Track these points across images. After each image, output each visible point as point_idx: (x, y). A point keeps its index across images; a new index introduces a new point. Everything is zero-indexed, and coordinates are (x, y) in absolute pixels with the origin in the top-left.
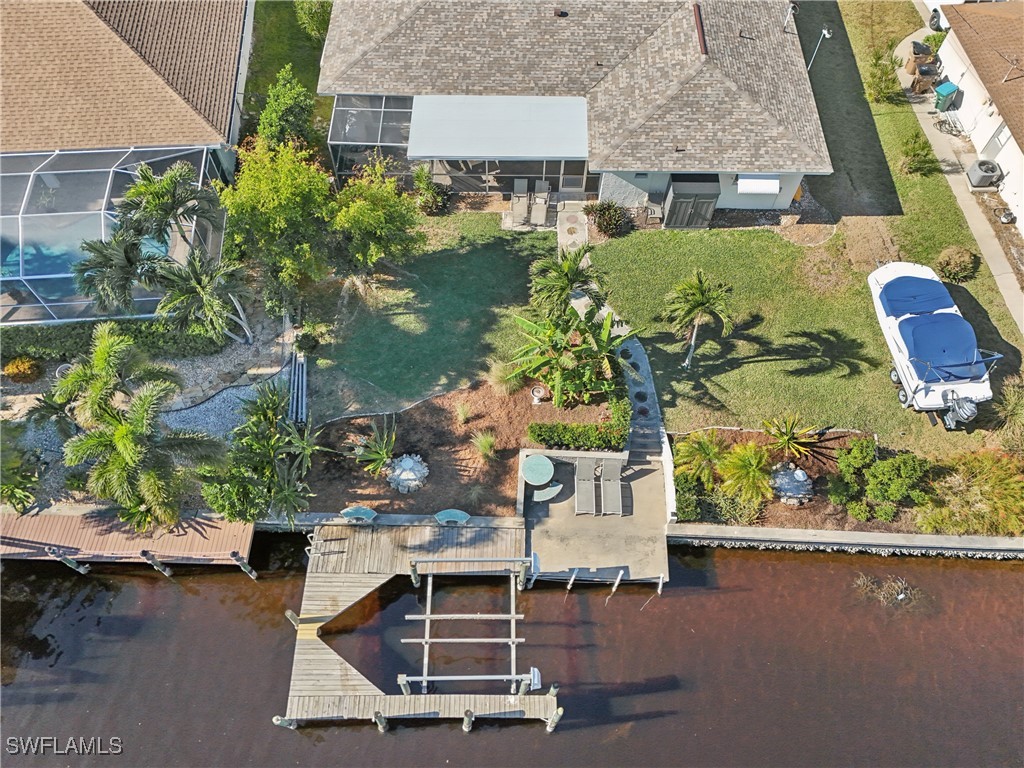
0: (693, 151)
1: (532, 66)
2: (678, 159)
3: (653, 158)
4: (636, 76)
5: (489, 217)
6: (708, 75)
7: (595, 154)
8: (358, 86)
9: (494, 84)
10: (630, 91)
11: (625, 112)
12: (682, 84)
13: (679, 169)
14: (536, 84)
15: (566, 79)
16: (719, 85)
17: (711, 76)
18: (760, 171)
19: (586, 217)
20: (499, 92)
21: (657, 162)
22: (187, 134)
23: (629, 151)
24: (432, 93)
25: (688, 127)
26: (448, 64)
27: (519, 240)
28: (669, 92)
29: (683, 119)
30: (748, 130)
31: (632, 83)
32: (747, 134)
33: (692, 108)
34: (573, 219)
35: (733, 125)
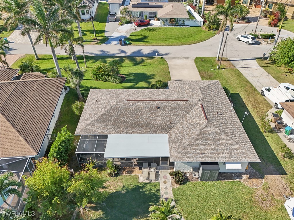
0: (208, 154)
1: (149, 124)
2: (203, 157)
3: (194, 157)
4: (184, 127)
5: (134, 177)
6: (209, 127)
7: (172, 155)
8: (89, 132)
9: (136, 130)
10: (182, 132)
11: (182, 140)
12: (200, 130)
13: (203, 160)
14: (150, 130)
15: (160, 128)
16: (213, 130)
17: (210, 127)
18: (234, 161)
19: (170, 176)
20: (137, 133)
21: (195, 158)
22: (23, 152)
23: (185, 154)
24: (115, 134)
25: (205, 145)
26: (121, 124)
27: (145, 186)
28: (196, 133)
29: (202, 142)
30: (226, 146)
31: (183, 129)
32: (226, 147)
33: (205, 138)
34: (165, 177)
35: (221, 144)
